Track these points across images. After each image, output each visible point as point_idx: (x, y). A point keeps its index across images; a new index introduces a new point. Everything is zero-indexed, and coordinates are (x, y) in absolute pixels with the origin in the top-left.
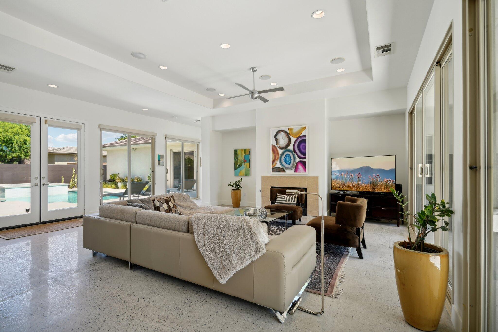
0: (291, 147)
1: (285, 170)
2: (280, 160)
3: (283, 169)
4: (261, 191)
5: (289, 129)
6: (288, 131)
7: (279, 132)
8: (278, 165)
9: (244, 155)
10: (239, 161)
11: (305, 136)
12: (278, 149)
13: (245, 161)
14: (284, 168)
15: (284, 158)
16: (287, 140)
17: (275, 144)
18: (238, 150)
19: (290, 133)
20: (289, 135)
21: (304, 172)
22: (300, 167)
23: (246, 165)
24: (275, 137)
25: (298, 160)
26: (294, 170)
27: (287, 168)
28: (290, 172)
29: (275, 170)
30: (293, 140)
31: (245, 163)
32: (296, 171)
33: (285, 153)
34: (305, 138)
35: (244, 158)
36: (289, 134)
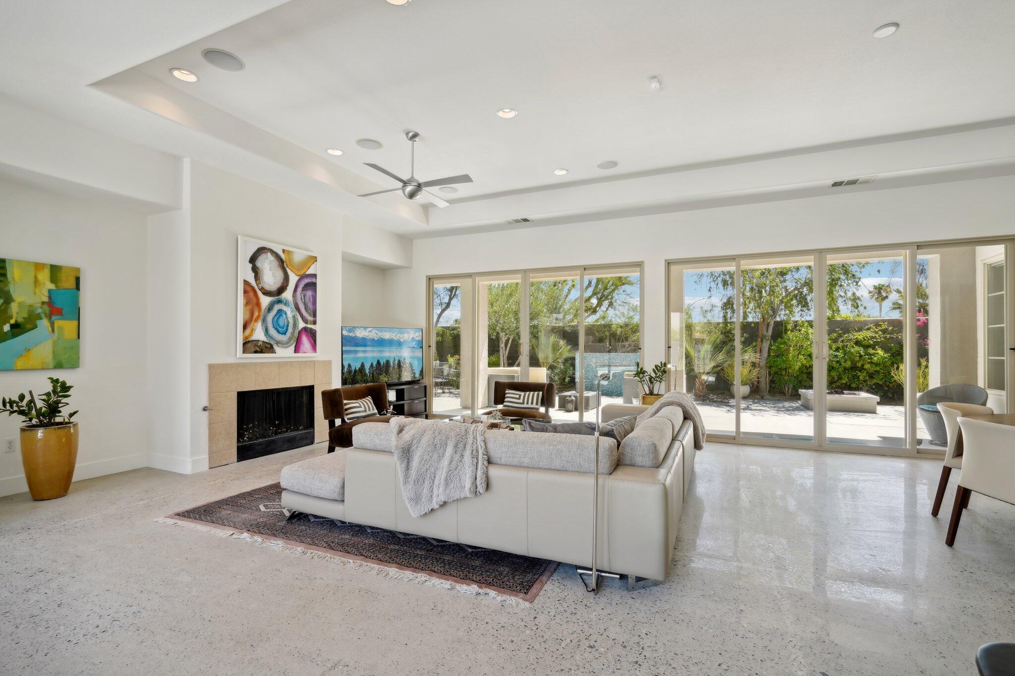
0: (288, 295)
1: (275, 347)
2: (264, 321)
3: (269, 346)
4: (205, 409)
5: (284, 251)
6: (283, 256)
7: (261, 251)
8: (259, 335)
9: (52, 286)
10: (14, 308)
11: (315, 276)
12: (260, 293)
13: (53, 310)
14: (272, 342)
15: (273, 318)
16: (280, 275)
17: (253, 282)
18: (11, 260)
19: (288, 263)
20: (285, 266)
21: (312, 351)
22: (306, 342)
23: (61, 328)
24: (253, 260)
25: (301, 325)
26: (293, 348)
27: (278, 343)
28: (284, 353)
29: (249, 346)
30: (293, 279)
31: (54, 318)
32: (297, 350)
33: (277, 307)
34: (314, 280)
35: (50, 297)
36: (285, 264)
